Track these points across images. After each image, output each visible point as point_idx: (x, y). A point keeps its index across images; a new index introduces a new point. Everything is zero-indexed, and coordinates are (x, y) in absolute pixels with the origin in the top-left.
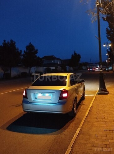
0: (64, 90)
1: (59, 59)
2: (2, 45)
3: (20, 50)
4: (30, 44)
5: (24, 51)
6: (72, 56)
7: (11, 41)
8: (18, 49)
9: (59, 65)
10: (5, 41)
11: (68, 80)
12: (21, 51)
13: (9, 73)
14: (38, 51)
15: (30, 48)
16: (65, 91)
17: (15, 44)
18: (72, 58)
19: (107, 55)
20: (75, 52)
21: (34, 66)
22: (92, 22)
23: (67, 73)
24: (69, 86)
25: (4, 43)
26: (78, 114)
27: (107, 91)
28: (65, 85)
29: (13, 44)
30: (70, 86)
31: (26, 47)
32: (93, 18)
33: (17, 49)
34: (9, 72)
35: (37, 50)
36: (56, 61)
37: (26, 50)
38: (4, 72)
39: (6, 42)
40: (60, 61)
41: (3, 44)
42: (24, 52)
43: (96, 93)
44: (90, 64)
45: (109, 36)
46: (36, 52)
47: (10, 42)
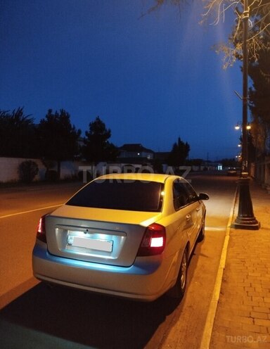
0: (154, 224)
1: (149, 151)
2: (46, 119)
3: (77, 129)
4: (98, 119)
5: (86, 132)
6: (175, 145)
7: (62, 111)
8: (74, 128)
9: (150, 161)
10: (50, 111)
11: (166, 195)
12: (80, 132)
13: (57, 170)
14: (111, 133)
15: (98, 127)
16: (158, 230)
17: (68, 117)
18: (174, 148)
19: (239, 146)
20: (179, 139)
21: (103, 161)
22: (225, 67)
23: (166, 176)
24: (169, 213)
25: (49, 116)
26: (190, 289)
27: (257, 222)
28: (157, 208)
29: (65, 117)
30: (173, 213)
31: (90, 125)
32: (228, 58)
33: (72, 127)
34: (55, 169)
35: (110, 131)
36: (144, 154)
37: (89, 130)
38: (46, 168)
39: (53, 113)
40: (152, 155)
41: (47, 116)
42: (86, 135)
43: (229, 225)
44: (206, 163)
45: (254, 105)
46: (108, 135)
47: (60, 114)
